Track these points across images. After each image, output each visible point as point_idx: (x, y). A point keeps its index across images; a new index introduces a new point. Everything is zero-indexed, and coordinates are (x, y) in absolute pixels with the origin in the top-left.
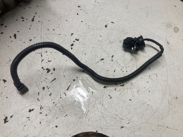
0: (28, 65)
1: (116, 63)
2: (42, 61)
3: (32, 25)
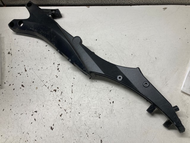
0: (42, 96)
2: (48, 89)
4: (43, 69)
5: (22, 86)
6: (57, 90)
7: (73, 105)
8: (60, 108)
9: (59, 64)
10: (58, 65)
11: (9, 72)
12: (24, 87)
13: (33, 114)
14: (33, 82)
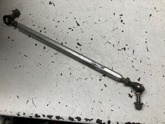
0: (108, 56)
1: (161, 11)
2: (114, 47)
3: (82, 28)
4: (101, 22)
5: (78, 44)
6: (126, 47)
7: (152, 66)
8: (136, 70)
9: (122, 15)
10: (120, 15)
11: (56, 27)
12: (81, 45)
13: (100, 78)
14: (92, 39)
